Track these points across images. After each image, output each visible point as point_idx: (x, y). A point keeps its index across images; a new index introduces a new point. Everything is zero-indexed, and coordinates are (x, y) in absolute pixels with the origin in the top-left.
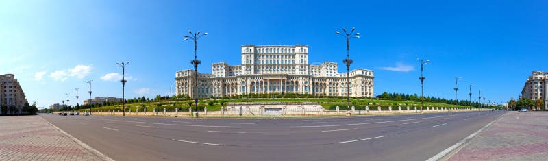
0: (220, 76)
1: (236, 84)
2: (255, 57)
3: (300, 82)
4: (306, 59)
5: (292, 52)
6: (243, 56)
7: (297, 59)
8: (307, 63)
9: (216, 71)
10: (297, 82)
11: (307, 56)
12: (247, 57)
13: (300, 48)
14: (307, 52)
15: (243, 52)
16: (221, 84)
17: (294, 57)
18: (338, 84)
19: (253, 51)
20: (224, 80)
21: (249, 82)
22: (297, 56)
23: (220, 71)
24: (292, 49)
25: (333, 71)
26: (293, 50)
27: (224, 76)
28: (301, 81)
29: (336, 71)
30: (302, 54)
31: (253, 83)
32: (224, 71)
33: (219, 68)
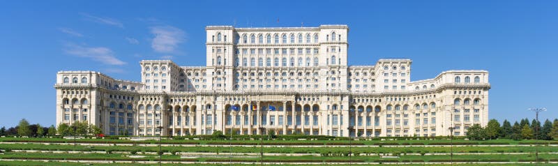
0: (160, 90)
1: (194, 108)
2: (236, 51)
3: (323, 107)
4: (342, 55)
5: (312, 41)
6: (209, 49)
7: (323, 56)
8: (344, 63)
9: (151, 78)
10: (316, 108)
11: (344, 48)
12: (219, 50)
13: (329, 32)
14: (344, 38)
15: (209, 40)
16: (161, 106)
17: (316, 51)
18: (406, 106)
19: (230, 39)
20: (167, 99)
21: (220, 104)
22: (323, 49)
23: (160, 78)
24: (312, 33)
25: (399, 78)
26: (316, 36)
27: (168, 91)
28: (324, 104)
29: (407, 78)
30: (332, 45)
31: (228, 108)
32: (168, 78)
33: (157, 72)
